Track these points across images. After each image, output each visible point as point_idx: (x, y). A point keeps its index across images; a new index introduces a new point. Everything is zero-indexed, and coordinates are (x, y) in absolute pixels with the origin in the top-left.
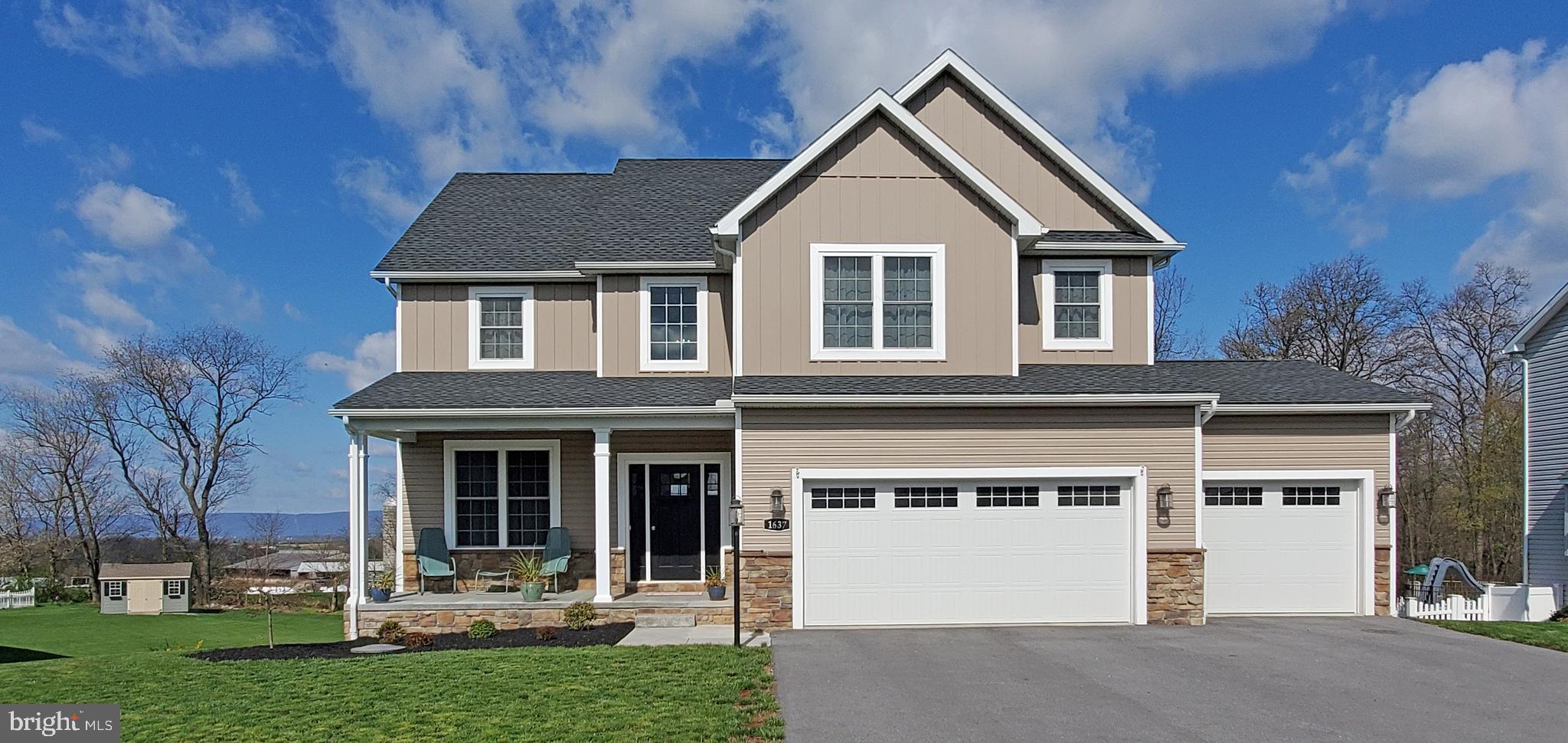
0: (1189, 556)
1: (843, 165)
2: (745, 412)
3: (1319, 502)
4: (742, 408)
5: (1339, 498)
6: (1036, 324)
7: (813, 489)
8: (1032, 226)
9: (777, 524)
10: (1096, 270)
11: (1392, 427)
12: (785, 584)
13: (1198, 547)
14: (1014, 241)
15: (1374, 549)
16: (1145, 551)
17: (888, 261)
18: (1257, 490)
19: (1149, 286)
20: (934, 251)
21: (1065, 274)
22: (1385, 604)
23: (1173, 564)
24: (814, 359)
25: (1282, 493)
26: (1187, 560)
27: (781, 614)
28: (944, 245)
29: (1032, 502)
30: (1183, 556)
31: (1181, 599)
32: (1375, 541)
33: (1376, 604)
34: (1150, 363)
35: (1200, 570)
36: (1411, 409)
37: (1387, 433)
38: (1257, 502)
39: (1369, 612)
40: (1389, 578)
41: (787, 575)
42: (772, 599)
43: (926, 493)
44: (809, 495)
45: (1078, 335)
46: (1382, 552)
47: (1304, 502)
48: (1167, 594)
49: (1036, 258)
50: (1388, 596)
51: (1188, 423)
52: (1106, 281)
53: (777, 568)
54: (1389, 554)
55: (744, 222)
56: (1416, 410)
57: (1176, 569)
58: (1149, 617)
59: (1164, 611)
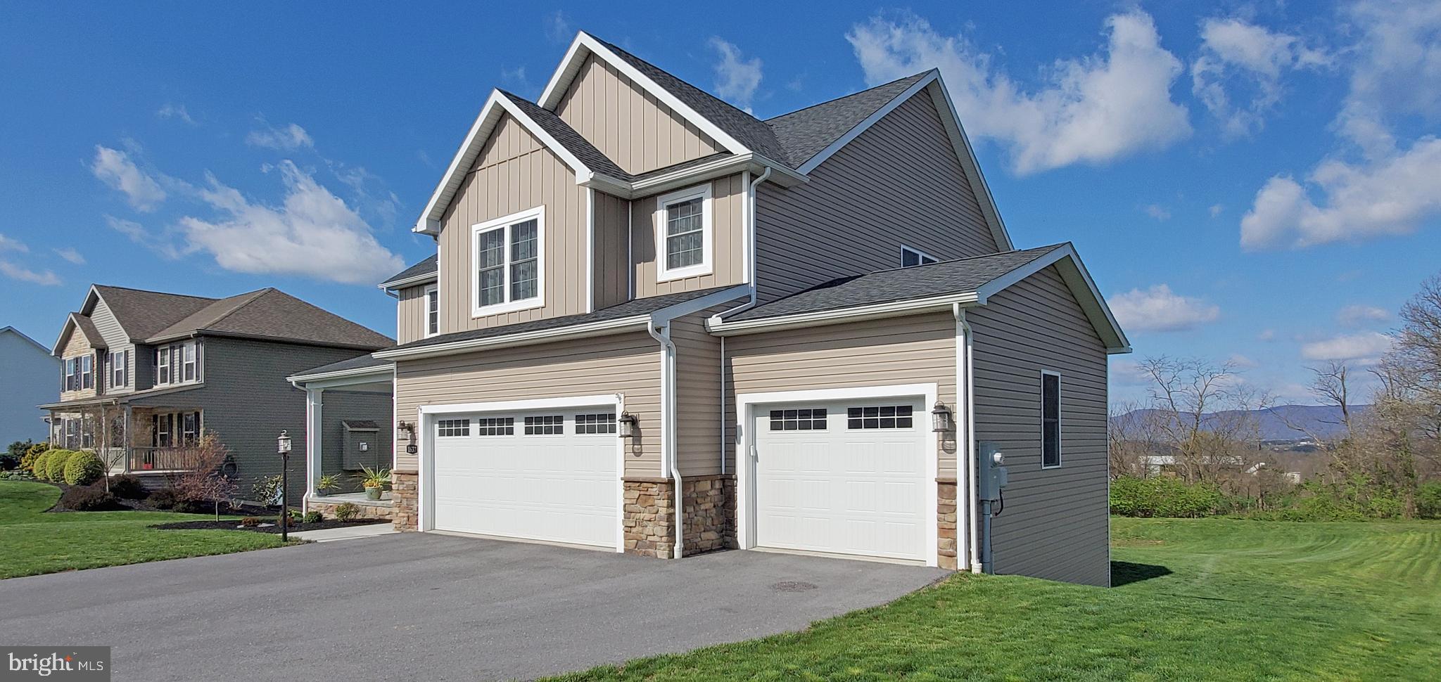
0: (655, 486)
1: (491, 157)
2: (400, 365)
3: (887, 424)
4: (398, 362)
5: (911, 418)
6: (653, 261)
7: (440, 421)
8: (584, 173)
9: (413, 449)
10: (699, 196)
11: (960, 326)
12: (415, 496)
13: (664, 475)
14: (588, 190)
15: (936, 483)
16: (622, 479)
17: (515, 228)
18: (823, 413)
19: (744, 202)
20: (538, 213)
21: (676, 206)
22: (950, 554)
23: (642, 493)
24: (473, 316)
25: (847, 415)
26: (654, 490)
27: (412, 519)
28: (544, 206)
29: (559, 431)
30: (649, 485)
31: (649, 530)
32: (938, 473)
33: (940, 554)
34: (745, 281)
35: (666, 501)
36: (954, 302)
37: (954, 336)
38: (822, 426)
39: (932, 560)
40: (956, 522)
41: (415, 489)
42: (409, 507)
43: (497, 424)
44: (437, 426)
45: (687, 264)
46: (946, 488)
47: (871, 425)
48: (638, 523)
49: (654, 196)
50: (954, 544)
51: (656, 347)
52: (707, 204)
53: (411, 483)
54: (955, 491)
55: (441, 219)
56: (960, 303)
57: (644, 498)
58: (625, 545)
59: (636, 541)
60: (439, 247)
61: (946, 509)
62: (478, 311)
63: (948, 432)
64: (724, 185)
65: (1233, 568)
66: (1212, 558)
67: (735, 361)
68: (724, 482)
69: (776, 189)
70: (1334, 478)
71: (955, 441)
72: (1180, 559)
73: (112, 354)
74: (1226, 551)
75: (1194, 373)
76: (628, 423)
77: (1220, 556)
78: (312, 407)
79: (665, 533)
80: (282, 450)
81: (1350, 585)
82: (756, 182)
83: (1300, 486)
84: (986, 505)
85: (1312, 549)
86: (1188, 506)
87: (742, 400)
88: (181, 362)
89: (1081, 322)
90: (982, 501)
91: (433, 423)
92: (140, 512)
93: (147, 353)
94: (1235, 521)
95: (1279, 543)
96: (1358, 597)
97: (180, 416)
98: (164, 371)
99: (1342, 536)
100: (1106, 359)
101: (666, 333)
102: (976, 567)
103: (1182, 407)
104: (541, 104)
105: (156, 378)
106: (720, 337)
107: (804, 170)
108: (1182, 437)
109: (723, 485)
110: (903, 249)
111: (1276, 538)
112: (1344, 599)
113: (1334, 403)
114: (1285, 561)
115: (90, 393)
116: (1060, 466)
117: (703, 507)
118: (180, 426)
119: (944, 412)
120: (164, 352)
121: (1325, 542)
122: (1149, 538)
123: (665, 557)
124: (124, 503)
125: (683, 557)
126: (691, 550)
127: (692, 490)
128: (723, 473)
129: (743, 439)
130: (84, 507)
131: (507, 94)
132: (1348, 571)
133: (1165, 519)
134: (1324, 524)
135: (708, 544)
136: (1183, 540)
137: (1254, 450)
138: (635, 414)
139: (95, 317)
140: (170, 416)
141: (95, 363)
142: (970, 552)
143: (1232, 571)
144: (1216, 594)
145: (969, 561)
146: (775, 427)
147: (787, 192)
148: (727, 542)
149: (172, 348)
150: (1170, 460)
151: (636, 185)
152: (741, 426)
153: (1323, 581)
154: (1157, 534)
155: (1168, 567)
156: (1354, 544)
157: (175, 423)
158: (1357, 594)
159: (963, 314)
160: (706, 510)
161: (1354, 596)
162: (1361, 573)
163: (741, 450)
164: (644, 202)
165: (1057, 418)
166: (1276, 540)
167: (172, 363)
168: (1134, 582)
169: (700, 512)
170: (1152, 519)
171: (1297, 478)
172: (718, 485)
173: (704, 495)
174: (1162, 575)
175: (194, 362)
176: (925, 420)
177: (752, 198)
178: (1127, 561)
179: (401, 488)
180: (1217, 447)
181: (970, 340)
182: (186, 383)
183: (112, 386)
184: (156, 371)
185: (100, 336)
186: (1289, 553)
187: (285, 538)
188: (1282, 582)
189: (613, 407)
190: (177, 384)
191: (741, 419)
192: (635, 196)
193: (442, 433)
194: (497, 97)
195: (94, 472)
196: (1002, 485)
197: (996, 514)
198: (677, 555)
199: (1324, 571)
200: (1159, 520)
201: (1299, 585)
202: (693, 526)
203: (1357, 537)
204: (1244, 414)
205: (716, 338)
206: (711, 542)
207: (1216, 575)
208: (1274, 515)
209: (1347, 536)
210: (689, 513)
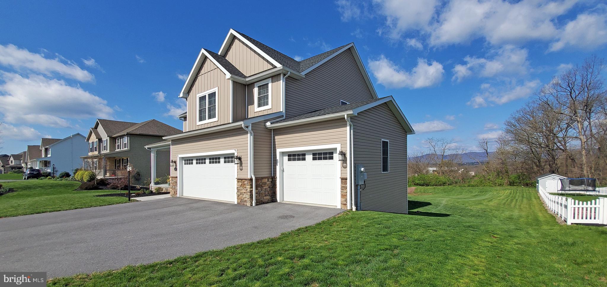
1: (202, 72)
3: (325, 158)
4: (172, 140)
5: (333, 156)
6: (253, 105)
8: (228, 75)
9: (176, 169)
10: (267, 83)
11: (348, 123)
12: (176, 185)
13: (249, 177)
14: (231, 81)
15: (340, 179)
16: (236, 178)
17: (209, 95)
18: (304, 155)
19: (281, 84)
20: (216, 90)
21: (260, 86)
22: (345, 204)
23: (242, 183)
24: (197, 125)
25: (312, 155)
26: (246, 182)
27: (175, 193)
28: (218, 87)
29: (219, 162)
30: (244, 180)
31: (244, 196)
32: (341, 175)
33: (341, 204)
34: (282, 111)
35: (250, 186)
36: (345, 114)
37: (346, 127)
38: (304, 159)
39: (339, 206)
40: (347, 193)
41: (176, 182)
42: (174, 189)
43: (201, 160)
44: (184, 161)
45: (264, 105)
46: (344, 181)
47: (320, 159)
48: (241, 193)
49: (253, 83)
50: (346, 200)
51: (247, 133)
52: (270, 85)
53: (175, 180)
54: (346, 181)
55: (188, 93)
56: (347, 115)
57: (243, 185)
58: (237, 201)
59: (240, 200)
60: (187, 102)
61: (344, 188)
62: (199, 123)
63: (344, 161)
64: (275, 78)
65: (452, 203)
66: (446, 199)
67: (276, 137)
68: (273, 179)
69: (294, 80)
70: (484, 174)
71: (347, 164)
72: (435, 200)
73: (103, 141)
74: (451, 196)
75: (442, 142)
76: (238, 159)
77: (448, 199)
78: (153, 155)
79: (249, 197)
80: (128, 170)
81: (488, 208)
82: (285, 77)
83: (474, 176)
84: (358, 186)
85: (477, 195)
86: (440, 183)
87: (278, 151)
88: (123, 142)
89: (397, 124)
90: (357, 185)
91: (182, 160)
92: (105, 190)
93: (113, 140)
94: (454, 187)
95: (467, 194)
96: (490, 212)
97: (123, 160)
98: (118, 145)
99: (486, 191)
100: (406, 136)
101: (250, 128)
102: (354, 208)
103: (439, 153)
104: (219, 54)
105: (116, 148)
106: (271, 130)
107: (303, 74)
108: (439, 162)
109: (272, 180)
110: (341, 101)
111: (466, 192)
112: (486, 213)
113: (484, 151)
114: (468, 200)
115: (96, 153)
116: (389, 172)
117: (264, 188)
118: (123, 163)
119: (343, 154)
120: (118, 140)
121: (481, 193)
122: (428, 193)
123: (249, 205)
124: (101, 187)
125: (256, 205)
126: (259, 203)
127: (260, 182)
128: (272, 176)
129: (278, 164)
130: (86, 189)
131: (206, 50)
132: (487, 203)
133: (433, 187)
134: (481, 188)
135: (267, 201)
136: (438, 193)
137: (460, 165)
138: (240, 156)
139: (98, 129)
140: (120, 160)
141: (98, 143)
142: (352, 203)
143: (451, 204)
144: (445, 212)
145: (352, 206)
146: (289, 160)
147: (297, 81)
148: (273, 199)
149: (121, 138)
150: (435, 169)
151: (247, 79)
152: (278, 160)
153: (479, 207)
154: (430, 191)
155: (431, 202)
156: (490, 194)
157: (121, 162)
158: (490, 211)
159: (349, 119)
160: (266, 189)
161: (489, 211)
162: (491, 203)
163: (278, 168)
164: (250, 86)
165: (388, 155)
166: (466, 193)
167: (120, 143)
168: (419, 208)
169: (263, 189)
170: (429, 187)
171: (473, 174)
172: (270, 180)
173: (265, 183)
174: (429, 205)
175: (127, 142)
176: (337, 156)
177: (284, 82)
178: (418, 201)
179: (172, 182)
180: (449, 164)
181: (352, 128)
182: (124, 149)
183: (103, 151)
184: (116, 146)
185: (100, 135)
186: (470, 197)
187: (129, 200)
188: (467, 207)
189: (234, 154)
190: (122, 149)
191: (278, 157)
192: (248, 83)
193: (185, 164)
194: (203, 51)
195: (92, 177)
196: (365, 179)
197: (363, 189)
198: (254, 204)
199: (480, 203)
200: (431, 187)
201: (471, 208)
202: (260, 194)
203: (491, 191)
204: (457, 155)
205: (270, 130)
206: (267, 200)
207: (445, 205)
208: (466, 185)
209: (488, 191)
210: (259, 190)
